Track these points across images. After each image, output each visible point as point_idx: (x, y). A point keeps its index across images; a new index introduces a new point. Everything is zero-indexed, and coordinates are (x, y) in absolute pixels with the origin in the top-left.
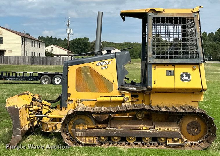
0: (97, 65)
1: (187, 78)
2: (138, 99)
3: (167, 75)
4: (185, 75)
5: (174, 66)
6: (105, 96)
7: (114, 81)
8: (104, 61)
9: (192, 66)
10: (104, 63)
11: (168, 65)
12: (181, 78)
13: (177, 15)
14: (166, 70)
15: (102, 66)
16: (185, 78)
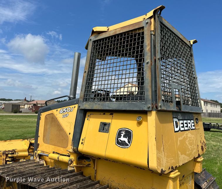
0: (60, 112)
1: (126, 140)
2: (90, 164)
3: (99, 131)
4: (123, 134)
5: (112, 116)
6: (56, 153)
7: (70, 134)
8: (67, 107)
9: (136, 116)
10: (66, 110)
11: (104, 114)
12: (118, 139)
13: (120, 31)
14: (101, 122)
15: (64, 114)
16: (122, 139)
